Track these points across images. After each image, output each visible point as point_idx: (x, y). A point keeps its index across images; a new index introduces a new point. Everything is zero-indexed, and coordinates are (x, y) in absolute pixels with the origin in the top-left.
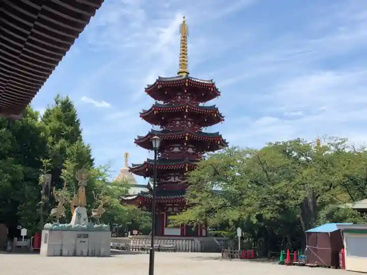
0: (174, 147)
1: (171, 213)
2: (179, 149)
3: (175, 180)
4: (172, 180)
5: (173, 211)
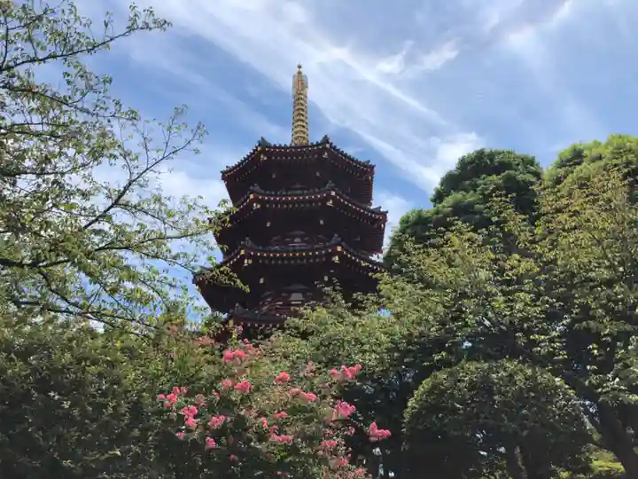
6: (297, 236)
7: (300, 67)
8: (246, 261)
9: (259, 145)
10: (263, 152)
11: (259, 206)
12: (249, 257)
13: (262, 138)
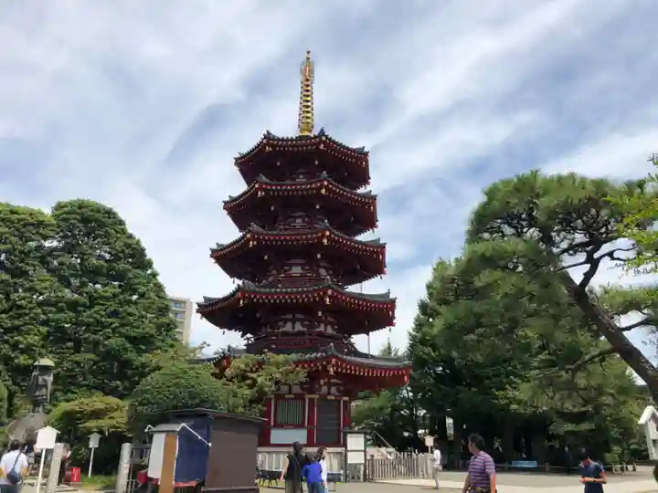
0: (291, 266)
1: (287, 396)
2: (303, 269)
3: (293, 328)
4: (288, 327)
5: (290, 393)
6: (300, 217)
7: (308, 52)
8: (251, 243)
9: (265, 138)
10: (268, 144)
11: (263, 193)
12: (253, 239)
13: (268, 132)
